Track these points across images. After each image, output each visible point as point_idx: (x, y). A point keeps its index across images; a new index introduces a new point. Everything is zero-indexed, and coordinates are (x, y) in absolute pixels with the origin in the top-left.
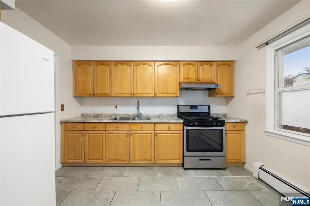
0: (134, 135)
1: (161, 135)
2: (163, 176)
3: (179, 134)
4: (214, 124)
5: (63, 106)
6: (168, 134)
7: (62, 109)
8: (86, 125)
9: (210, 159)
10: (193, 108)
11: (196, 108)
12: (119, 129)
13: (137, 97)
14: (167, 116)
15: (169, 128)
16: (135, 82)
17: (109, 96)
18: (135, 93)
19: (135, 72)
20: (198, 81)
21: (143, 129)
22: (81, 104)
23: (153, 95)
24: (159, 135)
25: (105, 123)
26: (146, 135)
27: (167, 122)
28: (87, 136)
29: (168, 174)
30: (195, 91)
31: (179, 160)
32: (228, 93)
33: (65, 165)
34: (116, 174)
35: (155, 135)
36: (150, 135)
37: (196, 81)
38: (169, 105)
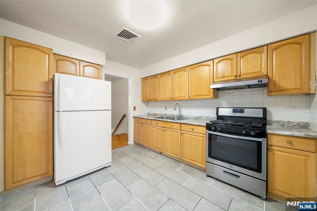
0: (167, 131)
1: (186, 135)
2: (182, 171)
3: (202, 138)
4: (244, 132)
5: (135, 108)
6: (192, 135)
7: (135, 109)
8: (143, 120)
9: (239, 176)
10: (238, 111)
11: (242, 111)
12: (158, 125)
13: (175, 100)
14: (206, 119)
15: (193, 130)
16: (173, 87)
17: (158, 101)
18: (173, 97)
19: (173, 80)
20: (238, 78)
21: (172, 128)
22: (148, 106)
23: (187, 98)
24: (184, 134)
25: (151, 119)
26: (175, 132)
27: (190, 123)
28: (143, 127)
29: (186, 171)
30: (243, 90)
31: (202, 164)
32: (295, 89)
33: (135, 143)
34: (153, 157)
35: (181, 134)
36: (177, 133)
37: (236, 78)
38: (208, 107)
